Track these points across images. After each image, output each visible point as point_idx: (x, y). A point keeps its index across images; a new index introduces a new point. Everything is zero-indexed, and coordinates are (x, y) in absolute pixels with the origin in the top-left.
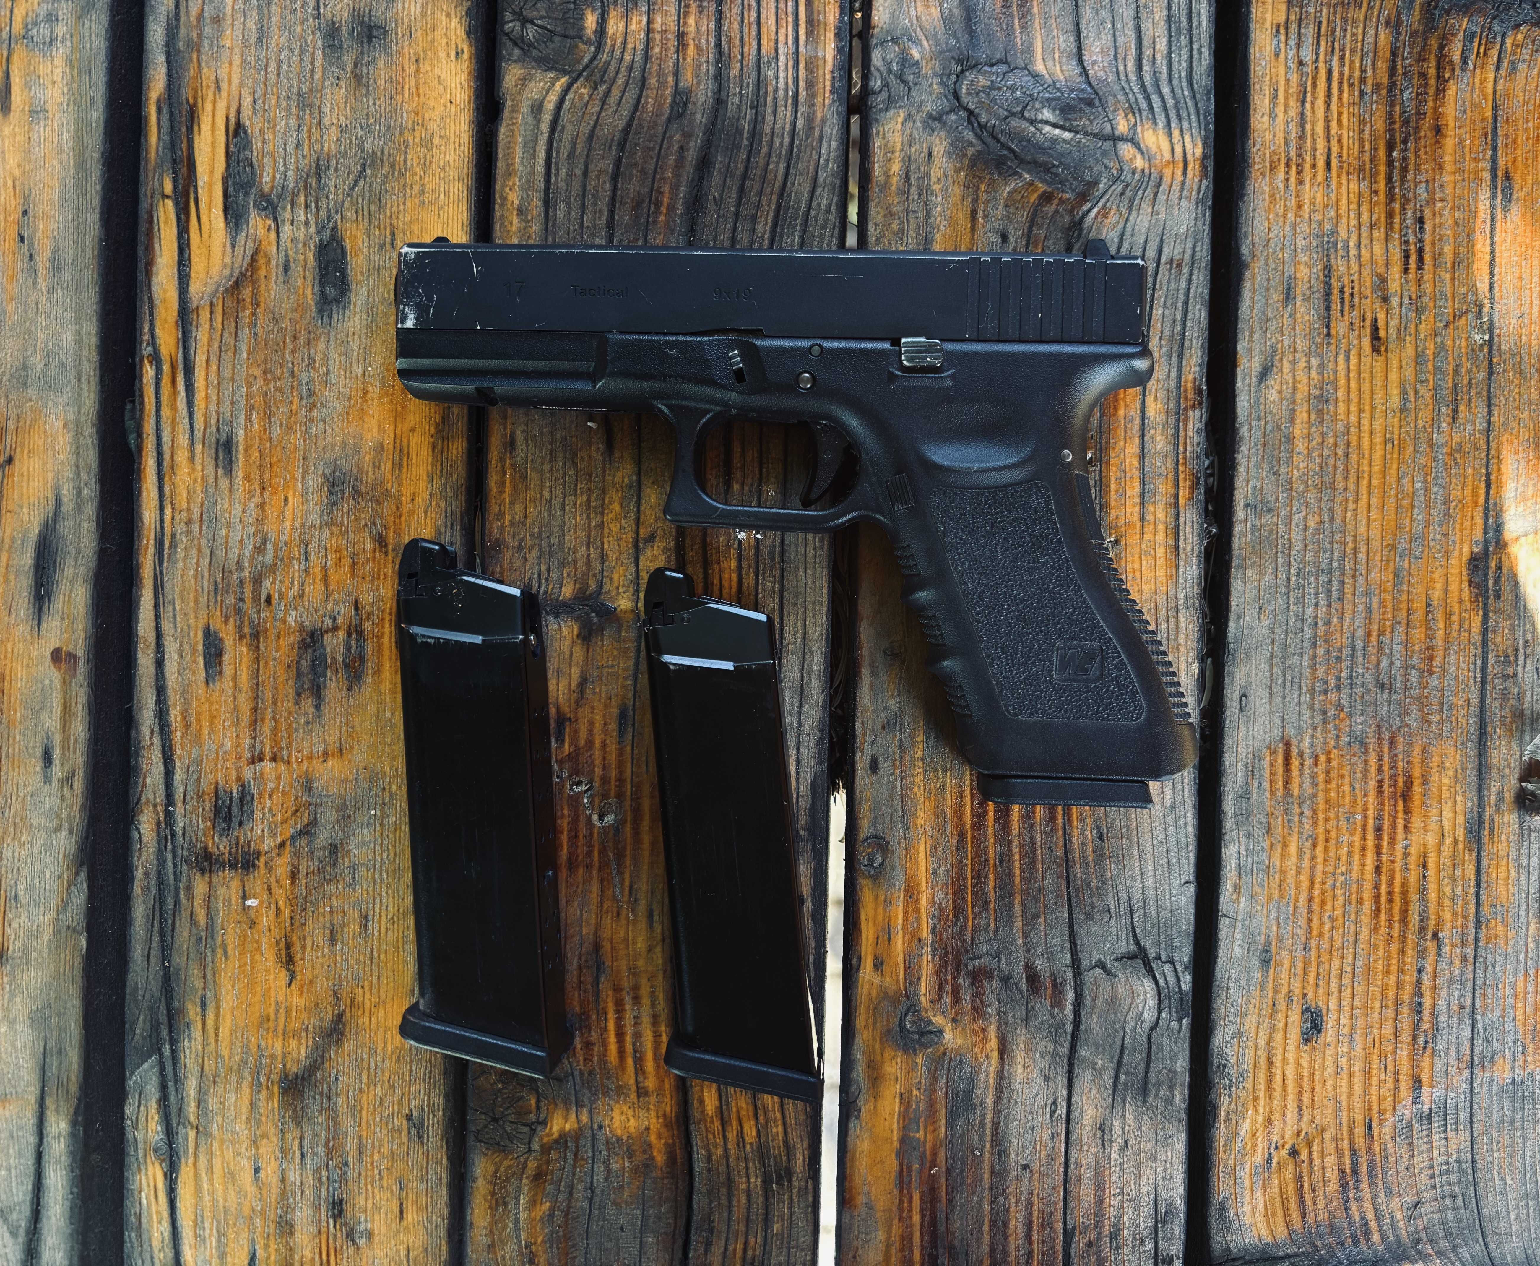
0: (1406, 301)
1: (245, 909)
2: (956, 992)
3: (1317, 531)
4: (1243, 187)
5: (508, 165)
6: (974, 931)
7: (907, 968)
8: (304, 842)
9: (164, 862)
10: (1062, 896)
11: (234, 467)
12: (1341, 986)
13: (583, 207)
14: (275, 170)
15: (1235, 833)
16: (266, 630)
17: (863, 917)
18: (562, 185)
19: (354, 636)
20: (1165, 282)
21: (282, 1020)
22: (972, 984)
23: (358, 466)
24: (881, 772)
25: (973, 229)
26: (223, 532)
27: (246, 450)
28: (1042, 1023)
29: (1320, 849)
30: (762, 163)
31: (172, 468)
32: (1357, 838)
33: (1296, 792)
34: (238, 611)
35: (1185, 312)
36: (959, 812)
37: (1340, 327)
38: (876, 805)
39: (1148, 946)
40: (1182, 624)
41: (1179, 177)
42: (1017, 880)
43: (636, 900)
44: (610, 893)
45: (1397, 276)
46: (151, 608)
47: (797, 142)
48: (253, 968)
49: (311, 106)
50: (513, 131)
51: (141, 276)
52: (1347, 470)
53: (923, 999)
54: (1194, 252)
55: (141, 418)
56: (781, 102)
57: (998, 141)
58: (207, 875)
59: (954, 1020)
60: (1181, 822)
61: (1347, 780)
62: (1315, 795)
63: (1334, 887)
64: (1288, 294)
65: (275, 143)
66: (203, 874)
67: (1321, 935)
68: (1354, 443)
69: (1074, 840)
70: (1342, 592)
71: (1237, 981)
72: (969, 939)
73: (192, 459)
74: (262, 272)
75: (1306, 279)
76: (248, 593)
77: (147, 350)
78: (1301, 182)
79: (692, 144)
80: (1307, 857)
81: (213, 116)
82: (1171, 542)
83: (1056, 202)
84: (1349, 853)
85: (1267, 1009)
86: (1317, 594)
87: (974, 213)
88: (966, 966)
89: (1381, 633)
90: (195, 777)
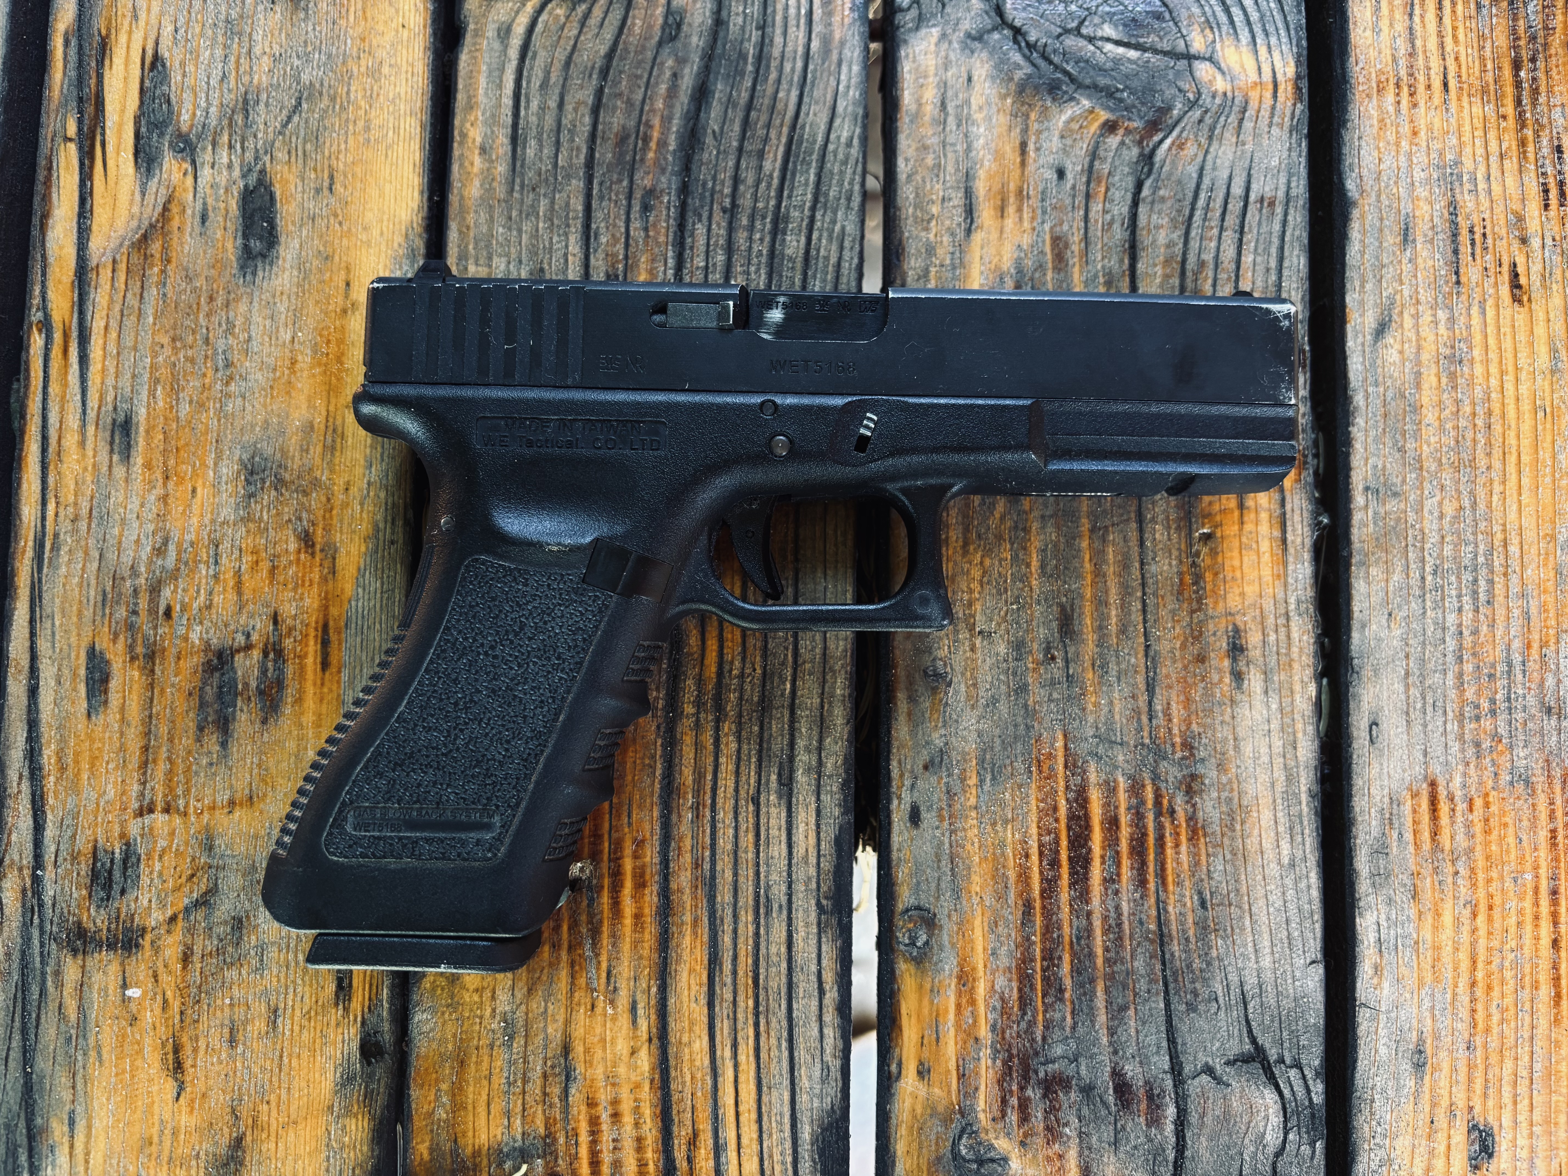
0: (1549, 242)
1: (126, 1000)
2: (1024, 1106)
3: (1456, 518)
4: (1344, 110)
5: (469, 98)
6: (1047, 1028)
7: (961, 1076)
8: (200, 914)
9: (29, 939)
10: (1157, 981)
11: (133, 453)
12: (1515, 1095)
13: (558, 143)
14: (196, 106)
15: (1371, 899)
16: (164, 650)
17: (904, 1011)
18: (533, 119)
19: (272, 656)
20: (1255, 224)
21: (167, 1144)
22: (1045, 1096)
23: (282, 450)
24: (924, 825)
25: (1023, 163)
26: (116, 531)
27: (147, 432)
28: (1135, 1147)
29: (1481, 919)
30: (770, 91)
31: (59, 454)
32: (1528, 904)
33: (1447, 847)
34: (131, 627)
35: (1281, 259)
36: (1024, 876)
37: (1472, 273)
38: (918, 869)
39: (1267, 1046)
40: (1295, 635)
41: (1268, 101)
42: (1100, 961)
43: (615, 989)
44: (582, 981)
45: (1537, 213)
46: (26, 624)
47: (811, 67)
48: (133, 1077)
49: (240, 34)
50: (475, 58)
51: (35, 232)
52: (1489, 443)
53: (981, 1116)
54: (1289, 188)
55: (26, 396)
56: (792, 22)
57: (1051, 62)
58: (80, 957)
59: (1023, 1144)
60: (1303, 885)
61: (1511, 830)
62: (1471, 850)
63: (1502, 968)
64: (1406, 235)
65: (196, 75)
66: (75, 956)
67: (1488, 1030)
68: (1497, 411)
69: (1170, 909)
70: (1490, 592)
71: (1384, 1091)
72: (1039, 1039)
73: (82, 443)
74: (175, 223)
75: (1427, 218)
76: (143, 604)
77: (36, 316)
78: (1415, 105)
79: (687, 71)
80: (1466, 929)
81: (128, 47)
82: (1277, 533)
83: (1121, 131)
84: (1519, 924)
85: (1423, 1129)
86: (1459, 596)
87: (1023, 145)
88: (1036, 1072)
89: (1544, 644)
90: (69, 833)
